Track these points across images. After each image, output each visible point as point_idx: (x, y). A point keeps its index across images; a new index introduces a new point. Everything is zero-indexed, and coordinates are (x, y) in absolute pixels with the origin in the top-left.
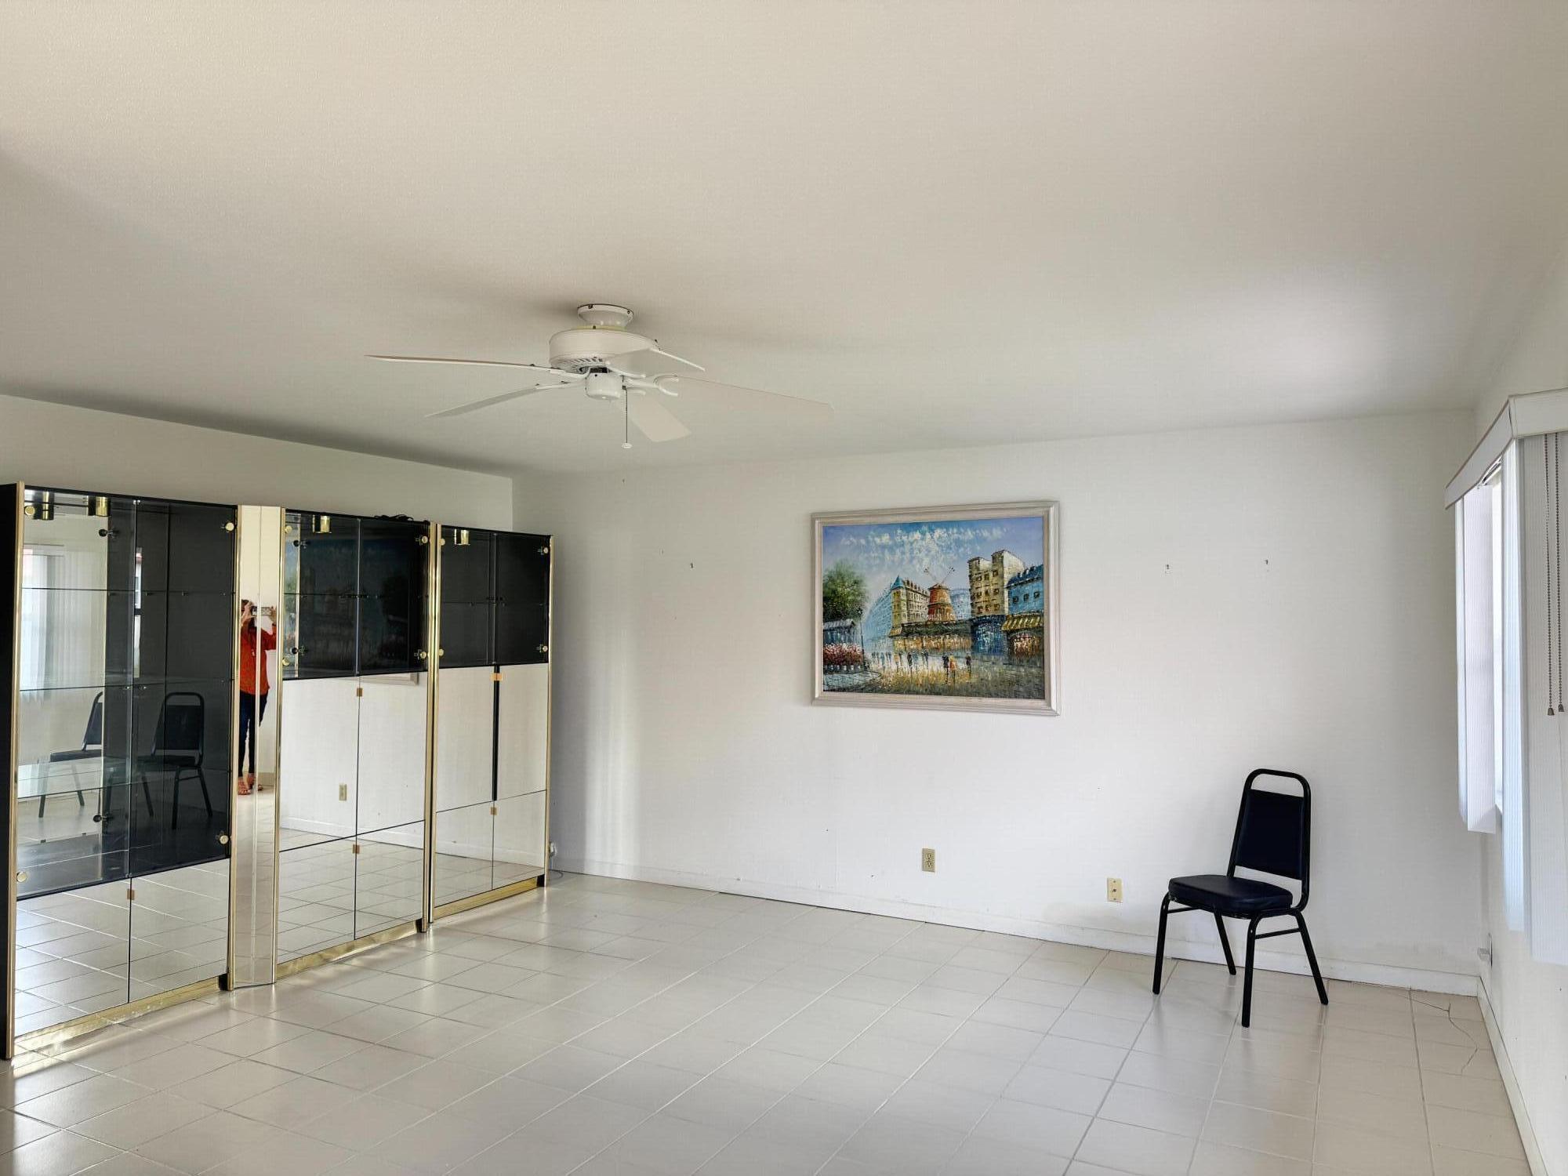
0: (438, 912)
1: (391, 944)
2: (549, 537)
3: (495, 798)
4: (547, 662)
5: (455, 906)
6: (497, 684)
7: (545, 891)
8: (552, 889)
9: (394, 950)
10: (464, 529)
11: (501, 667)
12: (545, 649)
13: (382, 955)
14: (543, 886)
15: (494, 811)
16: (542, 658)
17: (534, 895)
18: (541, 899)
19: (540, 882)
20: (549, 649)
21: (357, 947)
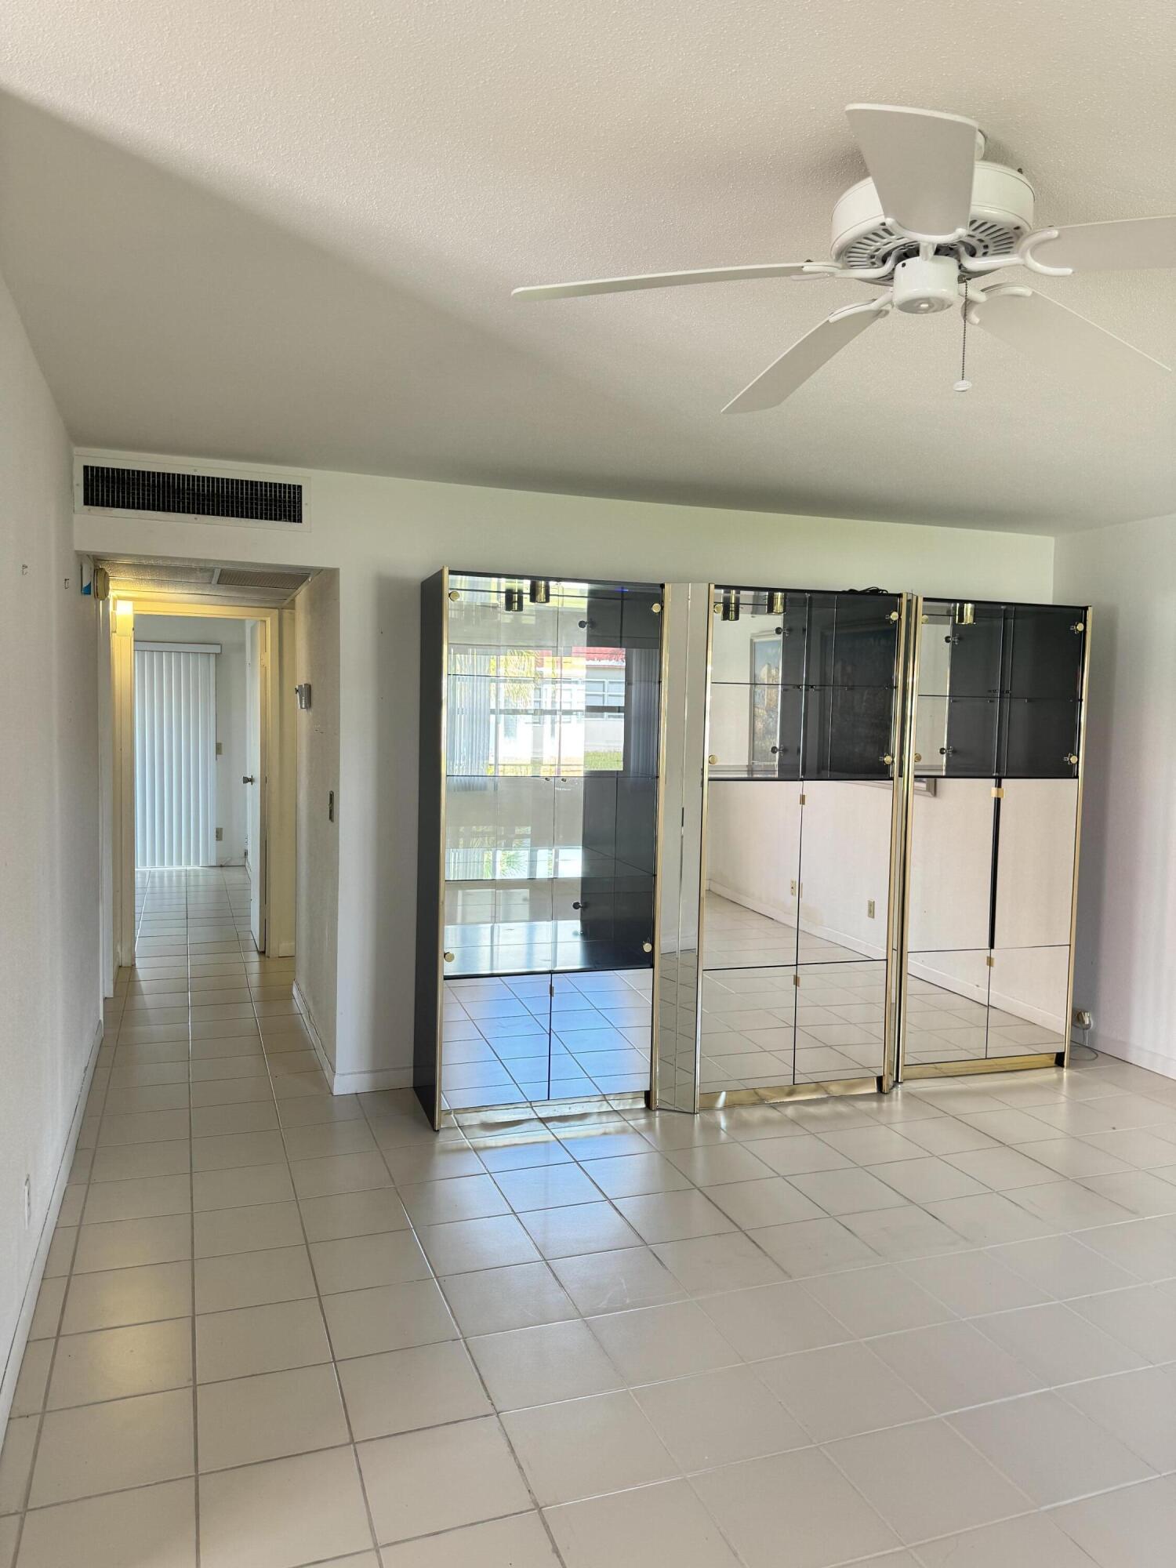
0: (908, 1072)
1: (840, 1098)
2: (1086, 609)
3: (992, 946)
4: (1077, 777)
5: (936, 1068)
6: (998, 801)
7: (1065, 1074)
8: (1074, 1073)
9: (841, 1108)
10: (967, 602)
11: (1003, 781)
12: (1074, 760)
13: (824, 1110)
14: (1063, 1066)
15: (990, 962)
16: (1069, 773)
17: (1052, 1074)
18: (1060, 1080)
19: (1059, 1060)
20: (1080, 760)
21: (800, 1093)
